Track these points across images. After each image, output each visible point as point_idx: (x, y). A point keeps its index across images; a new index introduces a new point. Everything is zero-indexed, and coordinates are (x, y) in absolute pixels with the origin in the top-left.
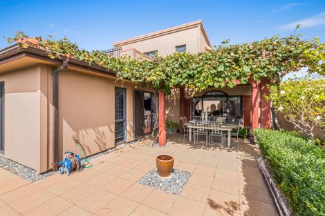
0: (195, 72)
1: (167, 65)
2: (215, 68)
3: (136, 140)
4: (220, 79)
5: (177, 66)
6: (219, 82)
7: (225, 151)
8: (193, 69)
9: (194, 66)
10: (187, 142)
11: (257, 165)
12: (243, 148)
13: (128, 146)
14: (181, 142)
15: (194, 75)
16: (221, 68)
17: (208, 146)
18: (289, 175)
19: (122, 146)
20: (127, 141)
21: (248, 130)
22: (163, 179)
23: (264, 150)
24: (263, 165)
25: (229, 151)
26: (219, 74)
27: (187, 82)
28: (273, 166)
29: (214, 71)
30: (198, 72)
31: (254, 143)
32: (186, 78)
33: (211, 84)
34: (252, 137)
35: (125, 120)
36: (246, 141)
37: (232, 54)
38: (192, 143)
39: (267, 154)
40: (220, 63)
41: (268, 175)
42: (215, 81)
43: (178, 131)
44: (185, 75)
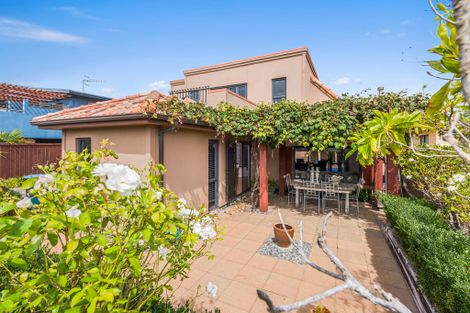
0: (312, 128)
1: (276, 117)
2: (336, 126)
3: (228, 205)
4: (342, 139)
5: (288, 119)
6: (340, 142)
7: (341, 218)
8: (309, 125)
9: (311, 121)
10: (293, 206)
11: (383, 235)
12: (364, 215)
13: (222, 211)
14: (285, 207)
15: (310, 132)
16: (343, 127)
17: (321, 212)
18: (414, 241)
19: (215, 211)
20: (220, 205)
21: (370, 192)
22: (283, 249)
23: (391, 219)
24: (390, 235)
25: (347, 218)
26: (340, 133)
27: (301, 139)
28: (401, 235)
29: (334, 130)
30: (315, 129)
31: (378, 209)
32: (300, 133)
33: (331, 144)
34: (375, 200)
35: (217, 180)
36: (367, 205)
37: (354, 110)
38: (299, 208)
39: (395, 224)
40: (341, 119)
41: (397, 245)
42: (334, 141)
43: (277, 191)
44: (298, 131)
